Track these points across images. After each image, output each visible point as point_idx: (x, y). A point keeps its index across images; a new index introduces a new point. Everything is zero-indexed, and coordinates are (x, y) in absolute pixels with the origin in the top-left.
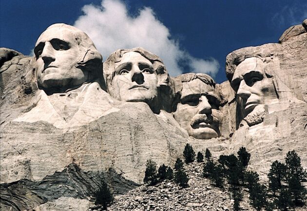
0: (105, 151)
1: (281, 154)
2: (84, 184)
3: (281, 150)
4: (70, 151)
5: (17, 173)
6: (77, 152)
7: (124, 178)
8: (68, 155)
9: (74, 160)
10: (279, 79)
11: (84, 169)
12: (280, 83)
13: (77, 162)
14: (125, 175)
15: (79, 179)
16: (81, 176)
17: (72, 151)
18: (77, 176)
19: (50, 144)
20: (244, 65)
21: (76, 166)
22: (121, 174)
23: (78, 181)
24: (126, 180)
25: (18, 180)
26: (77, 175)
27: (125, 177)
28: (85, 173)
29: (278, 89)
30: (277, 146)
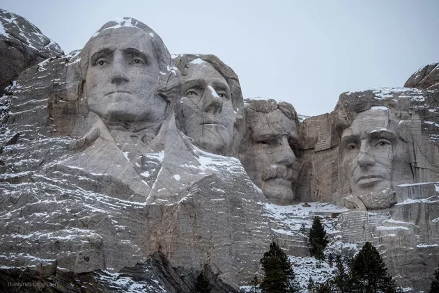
0: (200, 237)
1: (425, 271)
2: (173, 285)
3: (424, 264)
4: (155, 233)
5: (87, 259)
6: (165, 236)
7: (221, 281)
8: (153, 238)
9: (160, 247)
10: (418, 149)
11: (173, 262)
12: (418, 155)
13: (164, 251)
14: (222, 275)
15: (166, 277)
16: (168, 273)
17: (159, 232)
18: (163, 272)
19: (127, 218)
20: (369, 118)
21: (163, 257)
22: (217, 275)
23: (165, 279)
24: (223, 284)
25: (90, 270)
26: (164, 270)
27: (222, 279)
28: (175, 269)
29: (415, 163)
30: (420, 258)
